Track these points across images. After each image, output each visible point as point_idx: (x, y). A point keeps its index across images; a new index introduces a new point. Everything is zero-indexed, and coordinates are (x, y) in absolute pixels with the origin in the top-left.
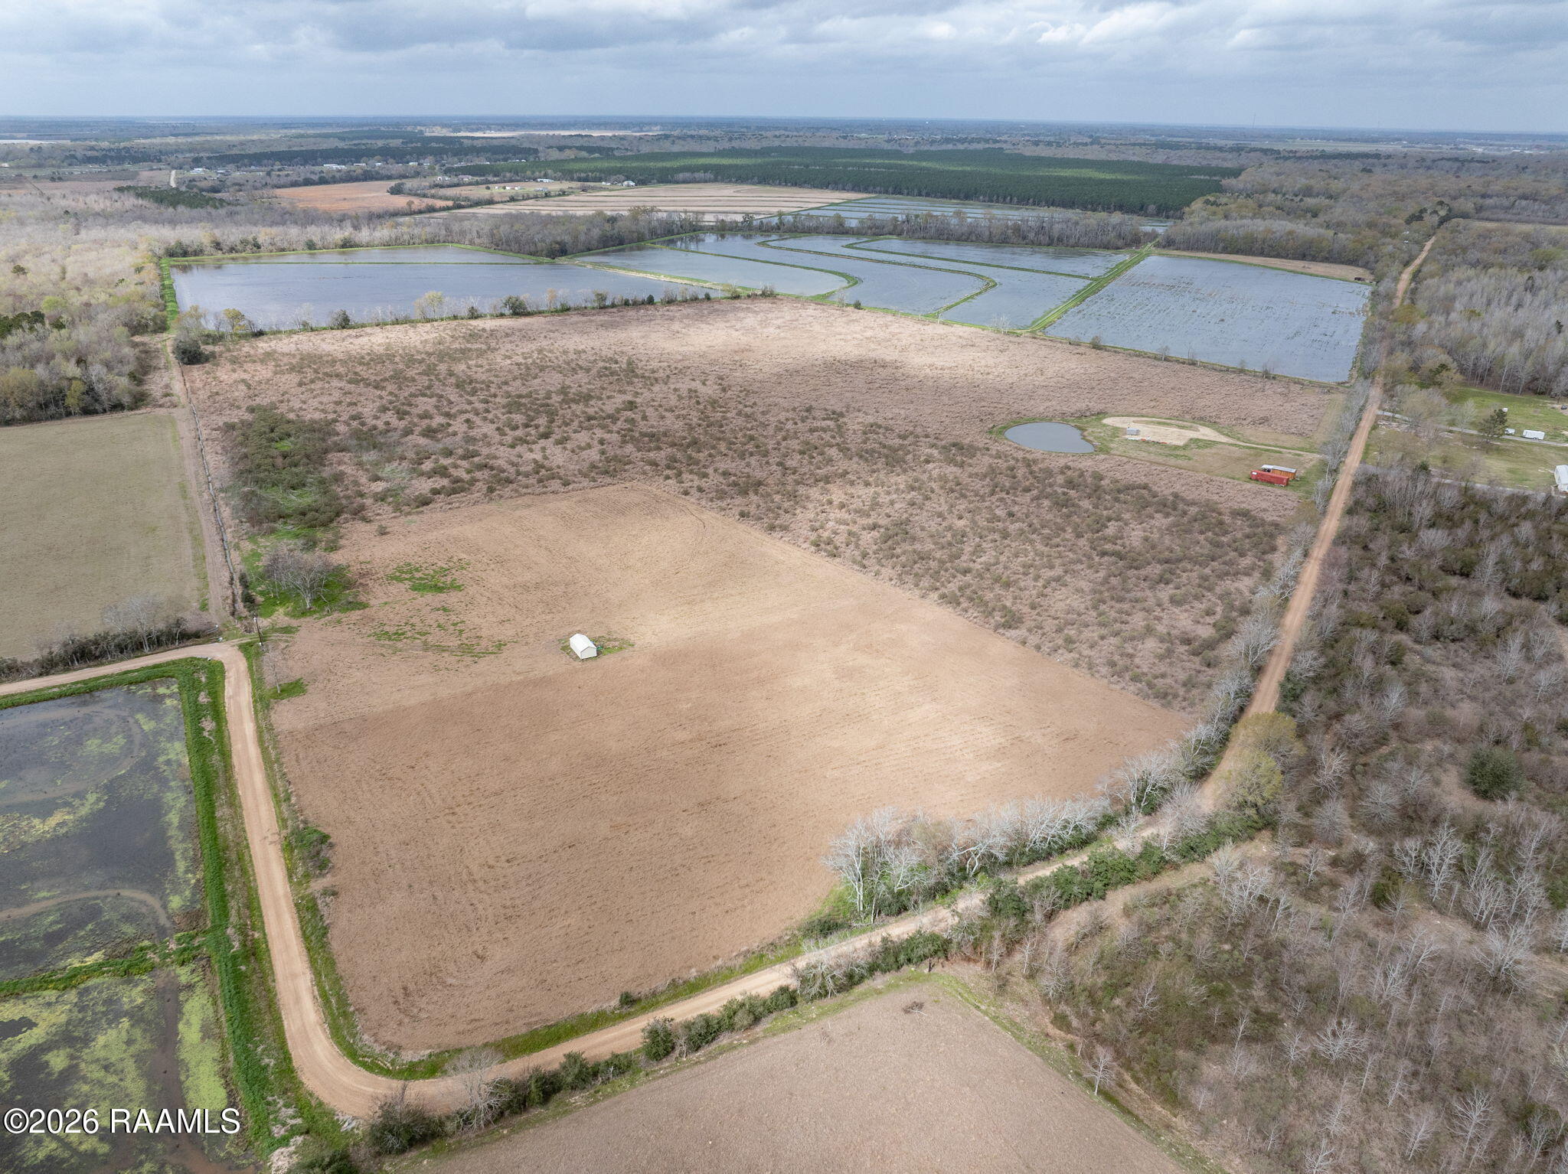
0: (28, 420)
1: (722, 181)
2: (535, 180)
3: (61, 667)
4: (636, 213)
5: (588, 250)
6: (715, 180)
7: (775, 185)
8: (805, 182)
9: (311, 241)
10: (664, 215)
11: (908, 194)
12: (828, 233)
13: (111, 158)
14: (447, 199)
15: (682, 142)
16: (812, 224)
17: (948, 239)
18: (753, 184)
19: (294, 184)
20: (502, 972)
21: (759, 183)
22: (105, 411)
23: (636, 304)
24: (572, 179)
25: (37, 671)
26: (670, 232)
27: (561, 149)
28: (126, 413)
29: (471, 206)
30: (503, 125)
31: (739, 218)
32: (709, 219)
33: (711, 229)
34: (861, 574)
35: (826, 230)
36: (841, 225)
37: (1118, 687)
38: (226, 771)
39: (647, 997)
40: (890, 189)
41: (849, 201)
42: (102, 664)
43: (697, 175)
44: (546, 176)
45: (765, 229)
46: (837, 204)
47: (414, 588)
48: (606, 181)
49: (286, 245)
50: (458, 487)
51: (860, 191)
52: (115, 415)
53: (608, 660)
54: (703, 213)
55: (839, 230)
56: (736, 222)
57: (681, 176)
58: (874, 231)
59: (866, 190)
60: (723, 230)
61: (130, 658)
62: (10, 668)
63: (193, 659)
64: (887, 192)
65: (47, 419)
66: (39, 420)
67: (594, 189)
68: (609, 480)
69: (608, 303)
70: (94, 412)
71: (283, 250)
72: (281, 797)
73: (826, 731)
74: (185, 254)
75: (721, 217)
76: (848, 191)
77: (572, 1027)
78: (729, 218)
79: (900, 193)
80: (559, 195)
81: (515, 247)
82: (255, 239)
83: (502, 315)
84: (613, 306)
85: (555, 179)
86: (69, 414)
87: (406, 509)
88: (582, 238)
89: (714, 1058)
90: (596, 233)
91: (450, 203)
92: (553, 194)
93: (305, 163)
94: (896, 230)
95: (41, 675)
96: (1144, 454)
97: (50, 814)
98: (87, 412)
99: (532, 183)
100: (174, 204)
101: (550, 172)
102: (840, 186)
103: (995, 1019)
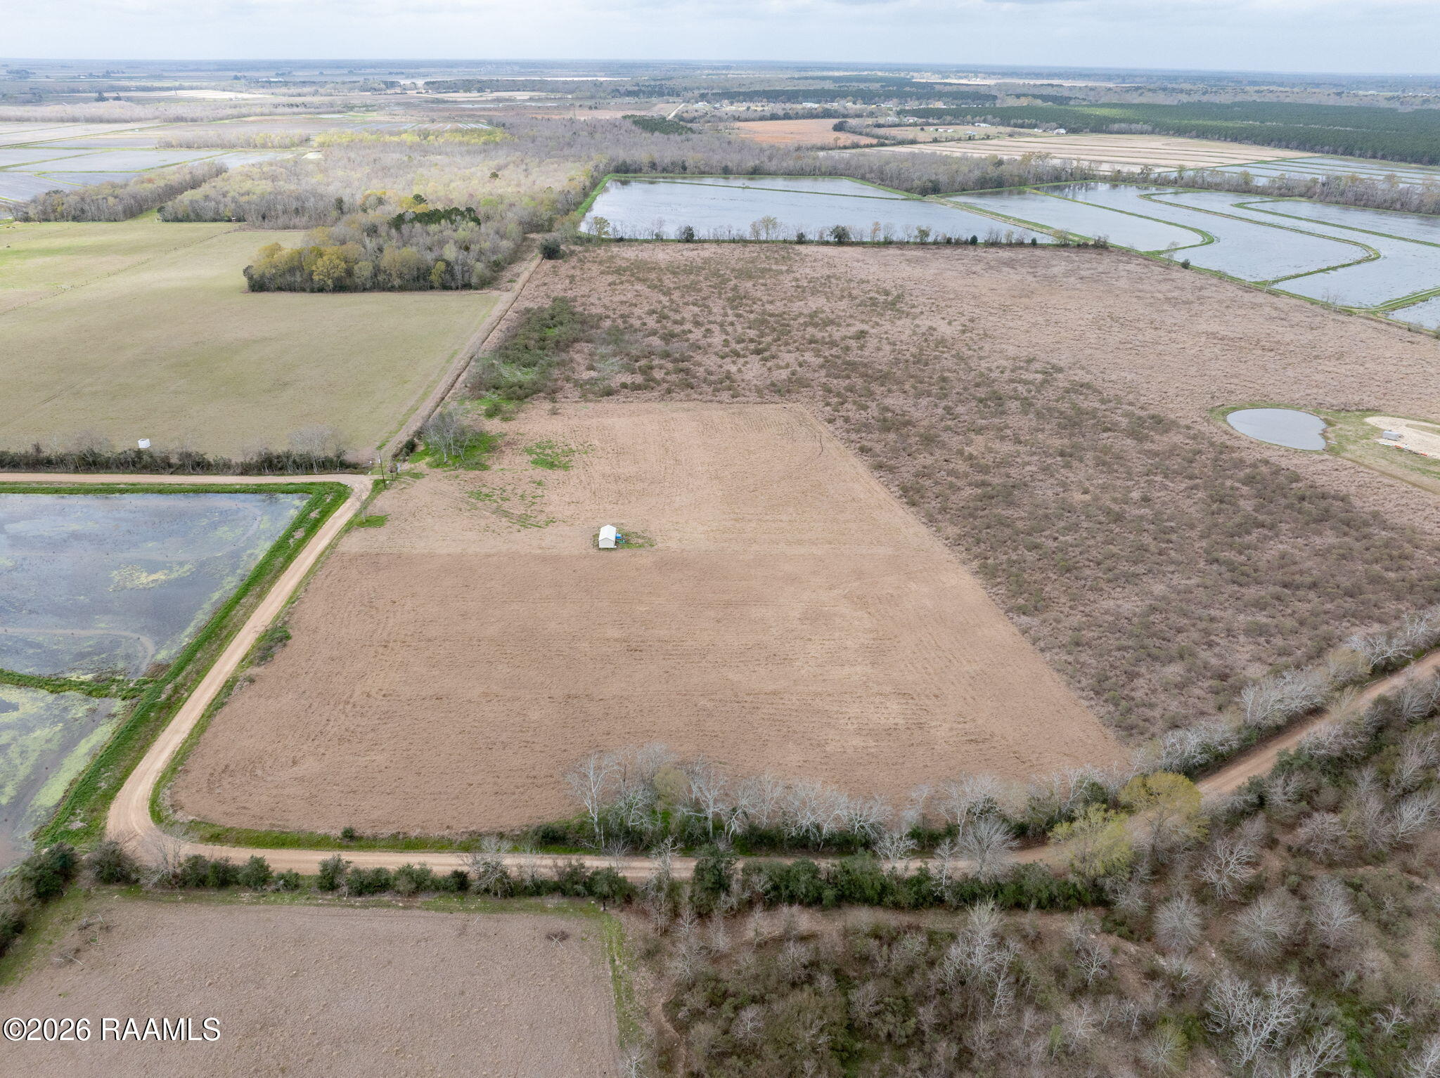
0: (402, 289)
1: (1159, 133)
2: (973, 124)
3: (255, 471)
4: (1027, 158)
5: (963, 190)
6: (1152, 132)
7: (1214, 139)
8: (1247, 138)
9: (727, 167)
10: (1057, 162)
11: (1360, 156)
12: (1229, 190)
13: (644, 92)
14: (873, 136)
15: (1150, 94)
16: (1218, 180)
17: (1365, 205)
18: (1191, 137)
19: (762, 118)
20: (296, 779)
21: (1198, 137)
22: (457, 288)
23: (959, 244)
24: (1009, 125)
25: (238, 471)
26: (1058, 179)
27: (1018, 96)
28: (472, 291)
29: (894, 145)
30: (990, 73)
31: (1137, 170)
32: (1105, 169)
33: (1104, 179)
34: (924, 527)
35: (1227, 187)
36: (1247, 183)
37: (1086, 703)
38: (279, 571)
39: (368, 838)
40: (1340, 150)
41: (1284, 160)
42: (283, 475)
43: (1133, 126)
44: (985, 121)
45: (1162, 182)
46: (1265, 162)
47: (535, 462)
48: (1039, 128)
49: (707, 169)
50: (649, 384)
51: (1304, 150)
52: (464, 293)
53: (622, 554)
54: (1101, 162)
55: (1243, 188)
56: (1133, 173)
57: (1116, 126)
58: (1284, 191)
59: (1312, 150)
60: (1117, 180)
61: (302, 474)
62: (225, 465)
63: (339, 484)
64: (1335, 152)
65: (416, 290)
66: (411, 290)
67: (1020, 134)
68: (777, 398)
69: (930, 239)
70: (449, 288)
71: (704, 173)
72: (293, 599)
73: (740, 664)
74: (627, 171)
75: (1118, 167)
76: (1292, 149)
77: (298, 840)
78: (1125, 169)
79: (1351, 154)
80: (983, 139)
81: (896, 182)
82: (683, 162)
83: (827, 243)
84: (936, 243)
85: (993, 124)
86: (432, 288)
87: (590, 396)
88: (959, 179)
89: (367, 907)
90: (977, 173)
91: (875, 141)
92: (977, 137)
93: (789, 100)
94: (1308, 193)
95: (242, 474)
96: (1384, 462)
97: (155, 572)
98: (445, 287)
99: (970, 127)
100: (652, 131)
101: (989, 117)
102: (1284, 143)
103: (617, 978)
